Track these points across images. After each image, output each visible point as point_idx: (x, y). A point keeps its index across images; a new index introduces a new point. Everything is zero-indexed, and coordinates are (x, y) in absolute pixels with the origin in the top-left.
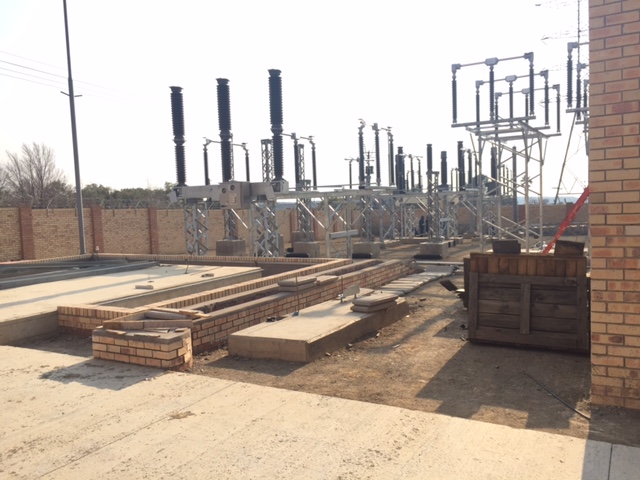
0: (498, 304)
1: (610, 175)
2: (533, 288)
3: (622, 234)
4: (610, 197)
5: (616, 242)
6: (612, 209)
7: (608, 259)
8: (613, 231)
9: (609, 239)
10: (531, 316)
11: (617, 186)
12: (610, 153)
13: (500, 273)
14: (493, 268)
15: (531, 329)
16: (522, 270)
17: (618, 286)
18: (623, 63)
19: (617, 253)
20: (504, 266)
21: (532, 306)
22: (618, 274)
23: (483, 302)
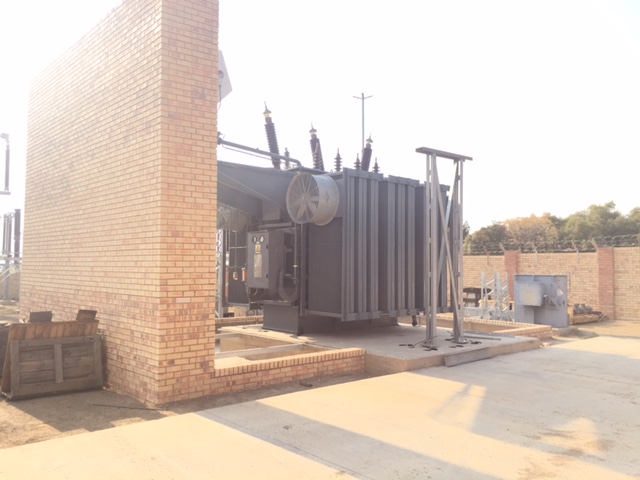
0: (35, 364)
1: (170, 270)
2: (64, 347)
3: (174, 303)
4: (170, 282)
5: (172, 307)
6: (170, 288)
7: (168, 317)
8: (170, 301)
9: (168, 305)
10: (64, 368)
11: (172, 276)
12: (170, 258)
13: (35, 338)
14: (30, 335)
15: (64, 378)
16: (53, 334)
17: (172, 332)
18: (176, 210)
19: (172, 313)
20: (38, 332)
21: (63, 360)
22: (172, 325)
23: (23, 363)
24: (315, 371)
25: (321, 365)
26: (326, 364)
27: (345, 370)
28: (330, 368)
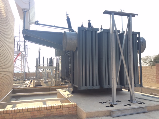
24: (45, 113)
25: (49, 111)
26: (52, 110)
27: (64, 113)
28: (55, 112)
